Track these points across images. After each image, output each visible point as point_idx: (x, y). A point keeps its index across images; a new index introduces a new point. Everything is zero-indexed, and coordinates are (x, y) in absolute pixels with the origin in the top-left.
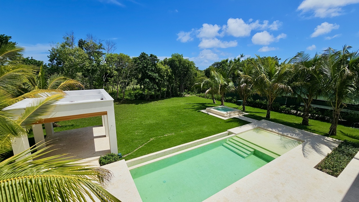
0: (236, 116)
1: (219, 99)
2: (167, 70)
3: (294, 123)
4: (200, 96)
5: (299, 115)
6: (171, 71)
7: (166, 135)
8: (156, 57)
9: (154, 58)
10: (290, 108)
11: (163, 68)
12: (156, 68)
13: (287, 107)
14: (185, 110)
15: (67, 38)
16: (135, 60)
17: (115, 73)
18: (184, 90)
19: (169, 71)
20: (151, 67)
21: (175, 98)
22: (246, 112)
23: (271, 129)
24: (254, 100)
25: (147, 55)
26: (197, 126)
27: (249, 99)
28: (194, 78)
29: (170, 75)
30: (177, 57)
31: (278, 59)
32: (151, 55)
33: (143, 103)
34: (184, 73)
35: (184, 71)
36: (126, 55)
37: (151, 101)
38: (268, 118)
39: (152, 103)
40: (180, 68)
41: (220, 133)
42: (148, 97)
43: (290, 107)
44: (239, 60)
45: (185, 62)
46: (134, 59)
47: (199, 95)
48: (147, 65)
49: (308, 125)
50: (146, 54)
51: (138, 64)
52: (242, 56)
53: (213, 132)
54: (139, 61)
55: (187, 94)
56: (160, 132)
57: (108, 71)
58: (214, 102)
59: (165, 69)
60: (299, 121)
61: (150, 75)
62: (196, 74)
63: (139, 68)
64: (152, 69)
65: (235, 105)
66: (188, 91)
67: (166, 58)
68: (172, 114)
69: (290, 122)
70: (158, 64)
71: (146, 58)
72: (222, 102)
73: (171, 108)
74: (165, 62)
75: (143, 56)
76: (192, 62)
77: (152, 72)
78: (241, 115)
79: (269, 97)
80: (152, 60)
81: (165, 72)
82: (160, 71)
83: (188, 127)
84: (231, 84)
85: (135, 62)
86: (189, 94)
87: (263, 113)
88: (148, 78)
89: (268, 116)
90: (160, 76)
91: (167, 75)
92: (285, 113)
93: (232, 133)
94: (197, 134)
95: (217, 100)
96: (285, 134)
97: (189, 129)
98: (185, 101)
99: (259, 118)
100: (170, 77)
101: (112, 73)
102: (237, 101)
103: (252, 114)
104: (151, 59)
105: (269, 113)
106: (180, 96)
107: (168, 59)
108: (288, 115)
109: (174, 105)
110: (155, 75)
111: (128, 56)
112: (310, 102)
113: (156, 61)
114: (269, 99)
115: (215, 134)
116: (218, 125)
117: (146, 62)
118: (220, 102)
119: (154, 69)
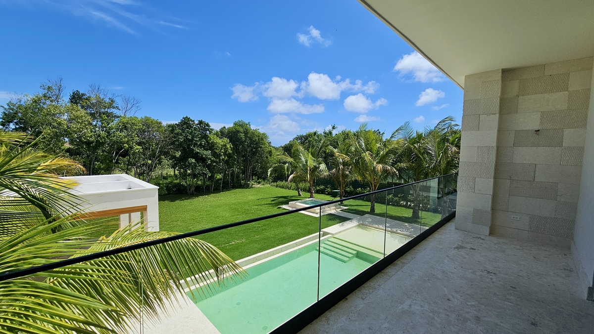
0: (333, 212)
1: (306, 190)
2: (225, 146)
3: (404, 217)
4: (277, 186)
5: (409, 207)
6: (232, 147)
7: (233, 243)
8: (208, 125)
9: (205, 127)
10: (399, 198)
11: (220, 142)
12: (207, 142)
13: (395, 196)
14: (256, 207)
15: (49, 88)
16: (172, 128)
17: (138, 148)
18: (252, 177)
19: (229, 147)
20: (199, 140)
21: (237, 190)
22: (345, 206)
23: (377, 226)
24: (354, 190)
25: (193, 121)
26: (278, 227)
27: (348, 188)
28: (267, 158)
29: (230, 154)
30: (242, 126)
31: (381, 133)
32: (201, 122)
33: (185, 199)
34: (252, 150)
35: (253, 148)
36: (156, 119)
37: (197, 196)
38: (372, 212)
39: (201, 198)
40: (246, 143)
41: (312, 234)
42: (193, 189)
43: (398, 196)
44: (331, 133)
45: (253, 133)
46: (169, 126)
47: (275, 184)
48: (193, 137)
49: (418, 218)
50: (191, 120)
51: (177, 134)
52: (334, 128)
53: (302, 233)
54: (178, 131)
55: (255, 183)
56: (223, 239)
57: (125, 145)
58: (299, 193)
59: (222, 143)
60: (408, 213)
61: (198, 153)
62: (270, 152)
63: (178, 141)
64: (201, 144)
65: (329, 198)
66: (258, 179)
67: (225, 127)
68: (236, 213)
69: (399, 215)
70: (211, 136)
71: (190, 126)
72: (311, 193)
73: (234, 204)
74: (222, 133)
75: (186, 123)
76: (264, 134)
77: (201, 148)
78: (338, 210)
79: (372, 184)
80: (202, 130)
81: (222, 148)
82: (213, 146)
83: (265, 229)
84: (323, 166)
85: (172, 131)
86: (259, 183)
87: (366, 206)
88: (193, 158)
89: (373, 210)
90: (214, 154)
91: (225, 154)
92: (393, 205)
93: (328, 234)
94: (279, 238)
95: (303, 191)
96: (394, 230)
97: (267, 232)
98: (254, 193)
99: (362, 213)
100: (230, 156)
101: (131, 148)
102: (331, 192)
103: (352, 208)
104: (199, 128)
105: (374, 205)
106: (246, 186)
107: (226, 128)
108: (397, 208)
109: (239, 200)
110: (205, 152)
111: (159, 121)
112: (418, 188)
113: (208, 132)
114: (372, 186)
115: (305, 236)
116: (308, 225)
117: (191, 132)
118: (309, 194)
119: (205, 144)
